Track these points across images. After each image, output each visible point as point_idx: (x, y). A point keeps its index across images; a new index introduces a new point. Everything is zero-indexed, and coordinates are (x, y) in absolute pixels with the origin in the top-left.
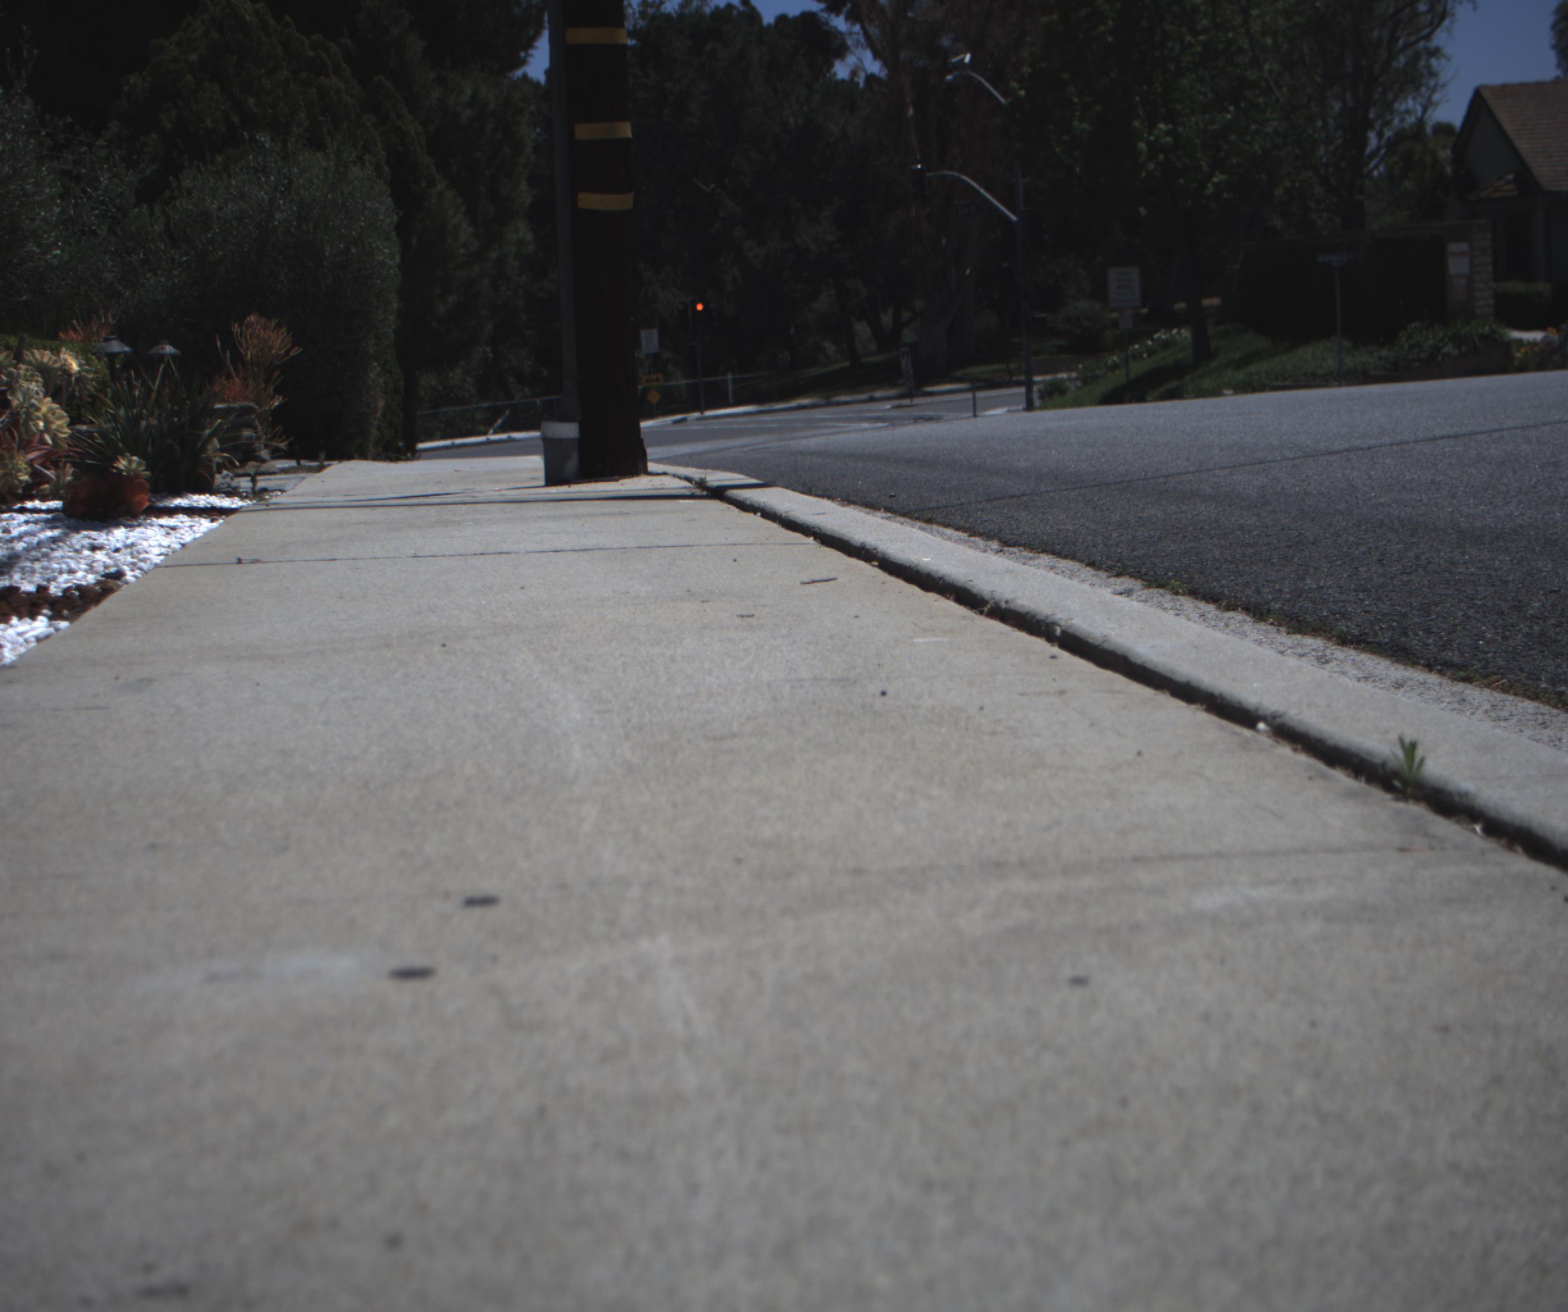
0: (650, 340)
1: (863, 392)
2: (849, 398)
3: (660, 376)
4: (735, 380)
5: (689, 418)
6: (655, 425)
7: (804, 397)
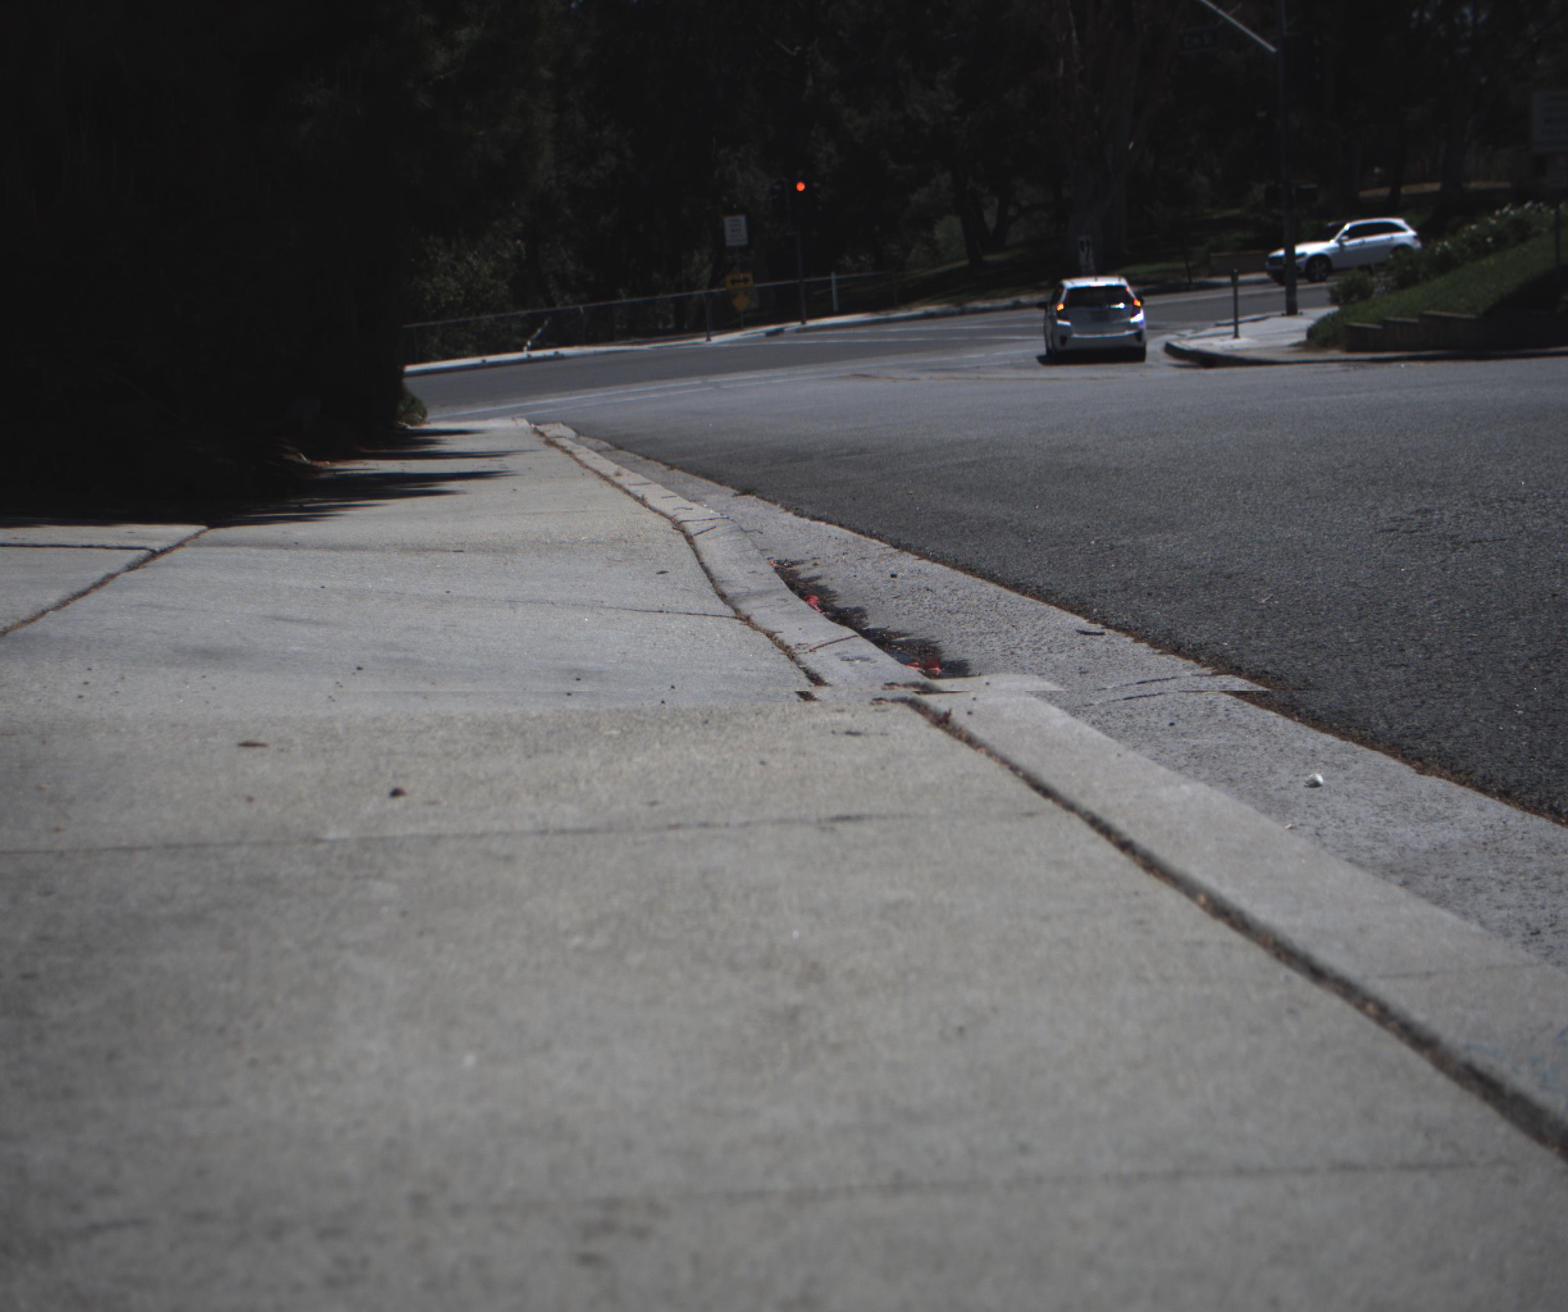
0: (735, 230)
1: (1003, 297)
2: (988, 305)
3: (749, 276)
4: (839, 282)
5: (786, 330)
6: (742, 337)
7: (928, 303)
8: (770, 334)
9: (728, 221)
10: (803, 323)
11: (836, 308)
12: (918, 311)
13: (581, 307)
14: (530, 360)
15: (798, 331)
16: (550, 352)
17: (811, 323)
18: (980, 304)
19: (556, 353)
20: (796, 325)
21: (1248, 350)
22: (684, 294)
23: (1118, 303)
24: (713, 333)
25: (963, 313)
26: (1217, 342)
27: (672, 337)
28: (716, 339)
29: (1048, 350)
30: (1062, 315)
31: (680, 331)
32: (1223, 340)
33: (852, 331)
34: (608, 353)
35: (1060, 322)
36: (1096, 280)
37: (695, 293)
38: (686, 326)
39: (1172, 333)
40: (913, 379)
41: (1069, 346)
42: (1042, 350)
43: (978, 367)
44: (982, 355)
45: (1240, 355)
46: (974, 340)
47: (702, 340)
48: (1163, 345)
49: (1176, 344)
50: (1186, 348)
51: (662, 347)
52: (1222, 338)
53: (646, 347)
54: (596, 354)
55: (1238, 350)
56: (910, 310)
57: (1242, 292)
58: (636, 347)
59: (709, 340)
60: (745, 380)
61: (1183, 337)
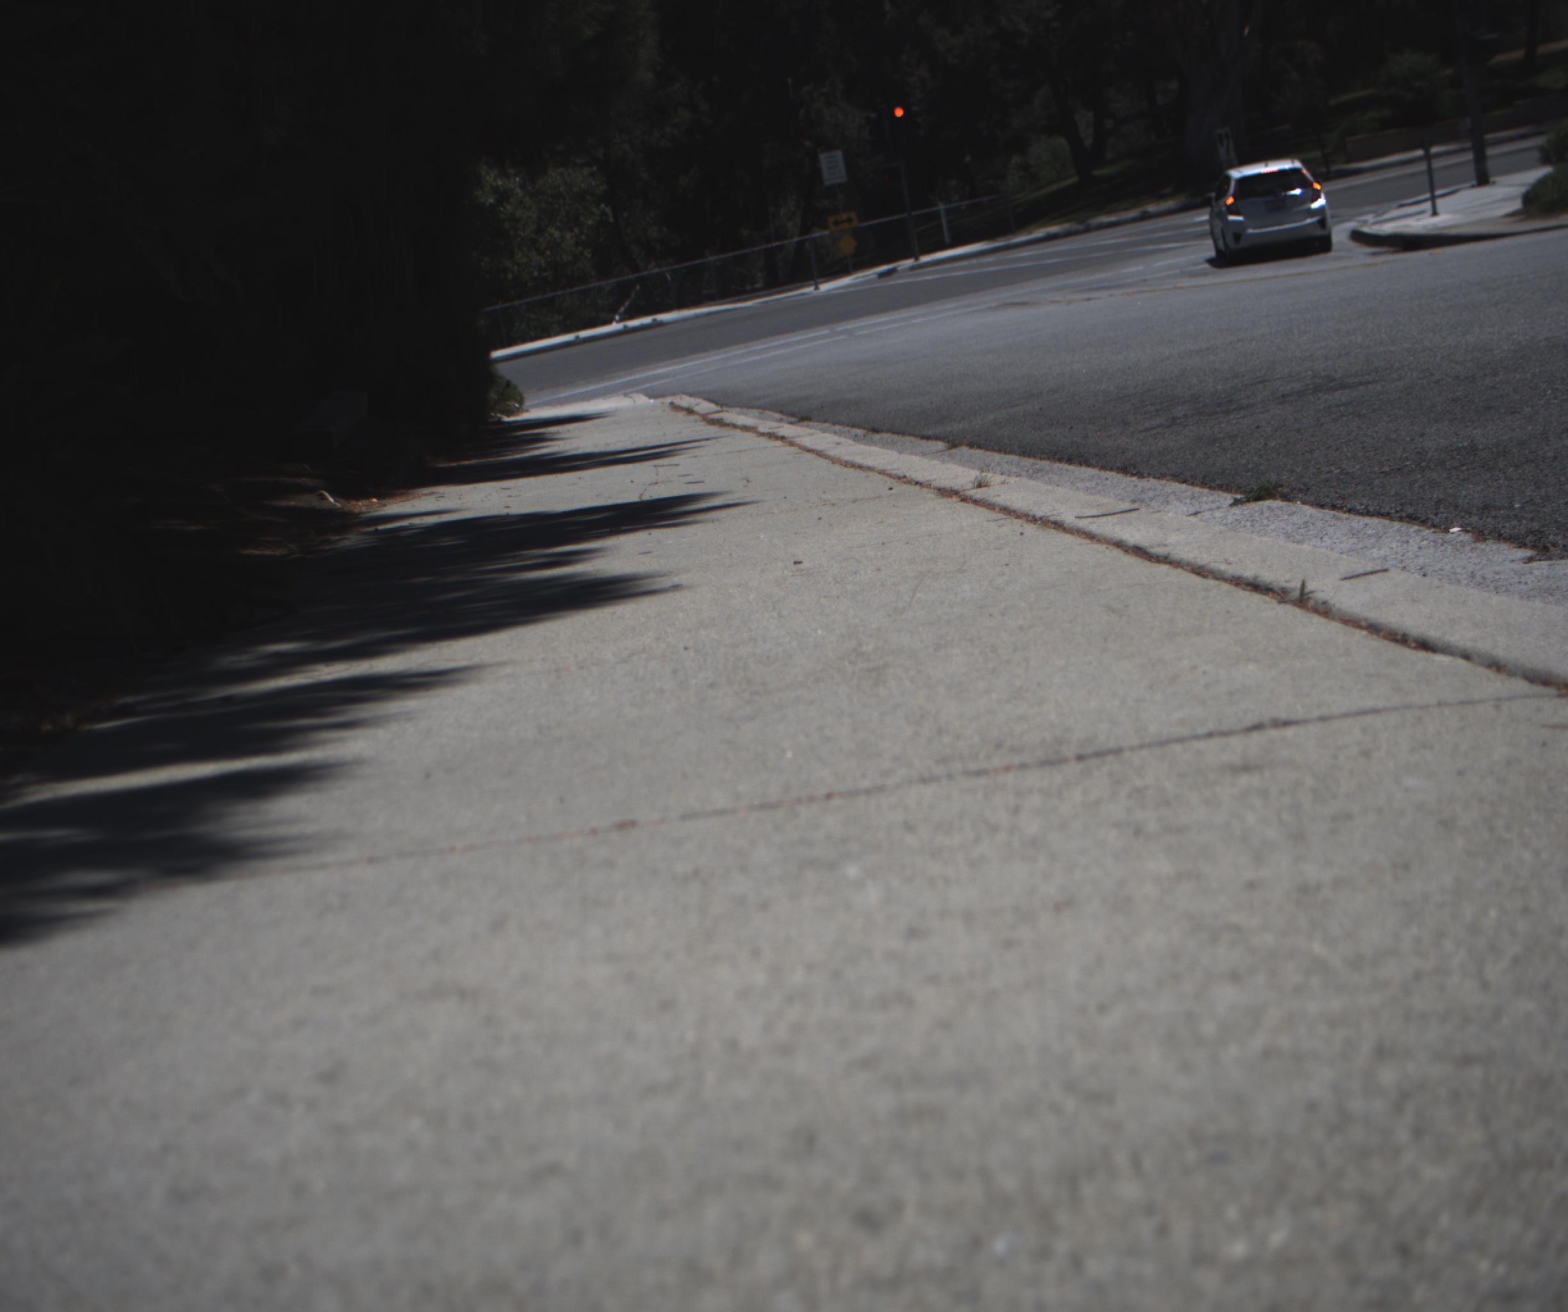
0: (833, 167)
2: (1111, 219)
3: (853, 215)
4: (947, 212)
5: (900, 268)
6: (851, 282)
7: (1047, 225)
8: (883, 275)
9: (823, 158)
10: (917, 259)
11: (949, 240)
12: (1037, 234)
13: (666, 270)
14: (627, 331)
15: (912, 268)
17: (925, 259)
19: (653, 320)
20: (910, 262)
21: (1450, 226)
22: (774, 244)
23: (1294, 189)
24: (819, 280)
25: (1090, 229)
26: (1415, 222)
28: (825, 287)
29: (1218, 251)
30: (1232, 210)
32: (1423, 219)
35: (1232, 218)
36: (1267, 165)
37: (783, 242)
41: (1244, 243)
42: (1212, 253)
43: (1144, 280)
44: (1141, 268)
45: (1444, 233)
46: (1124, 254)
47: (810, 290)
48: (1350, 232)
49: (1364, 229)
50: (1381, 233)
51: (767, 302)
52: (1420, 216)
53: (749, 304)
54: (698, 316)
55: (1440, 228)
56: (1028, 233)
58: (740, 305)
59: (817, 288)
61: (1368, 222)
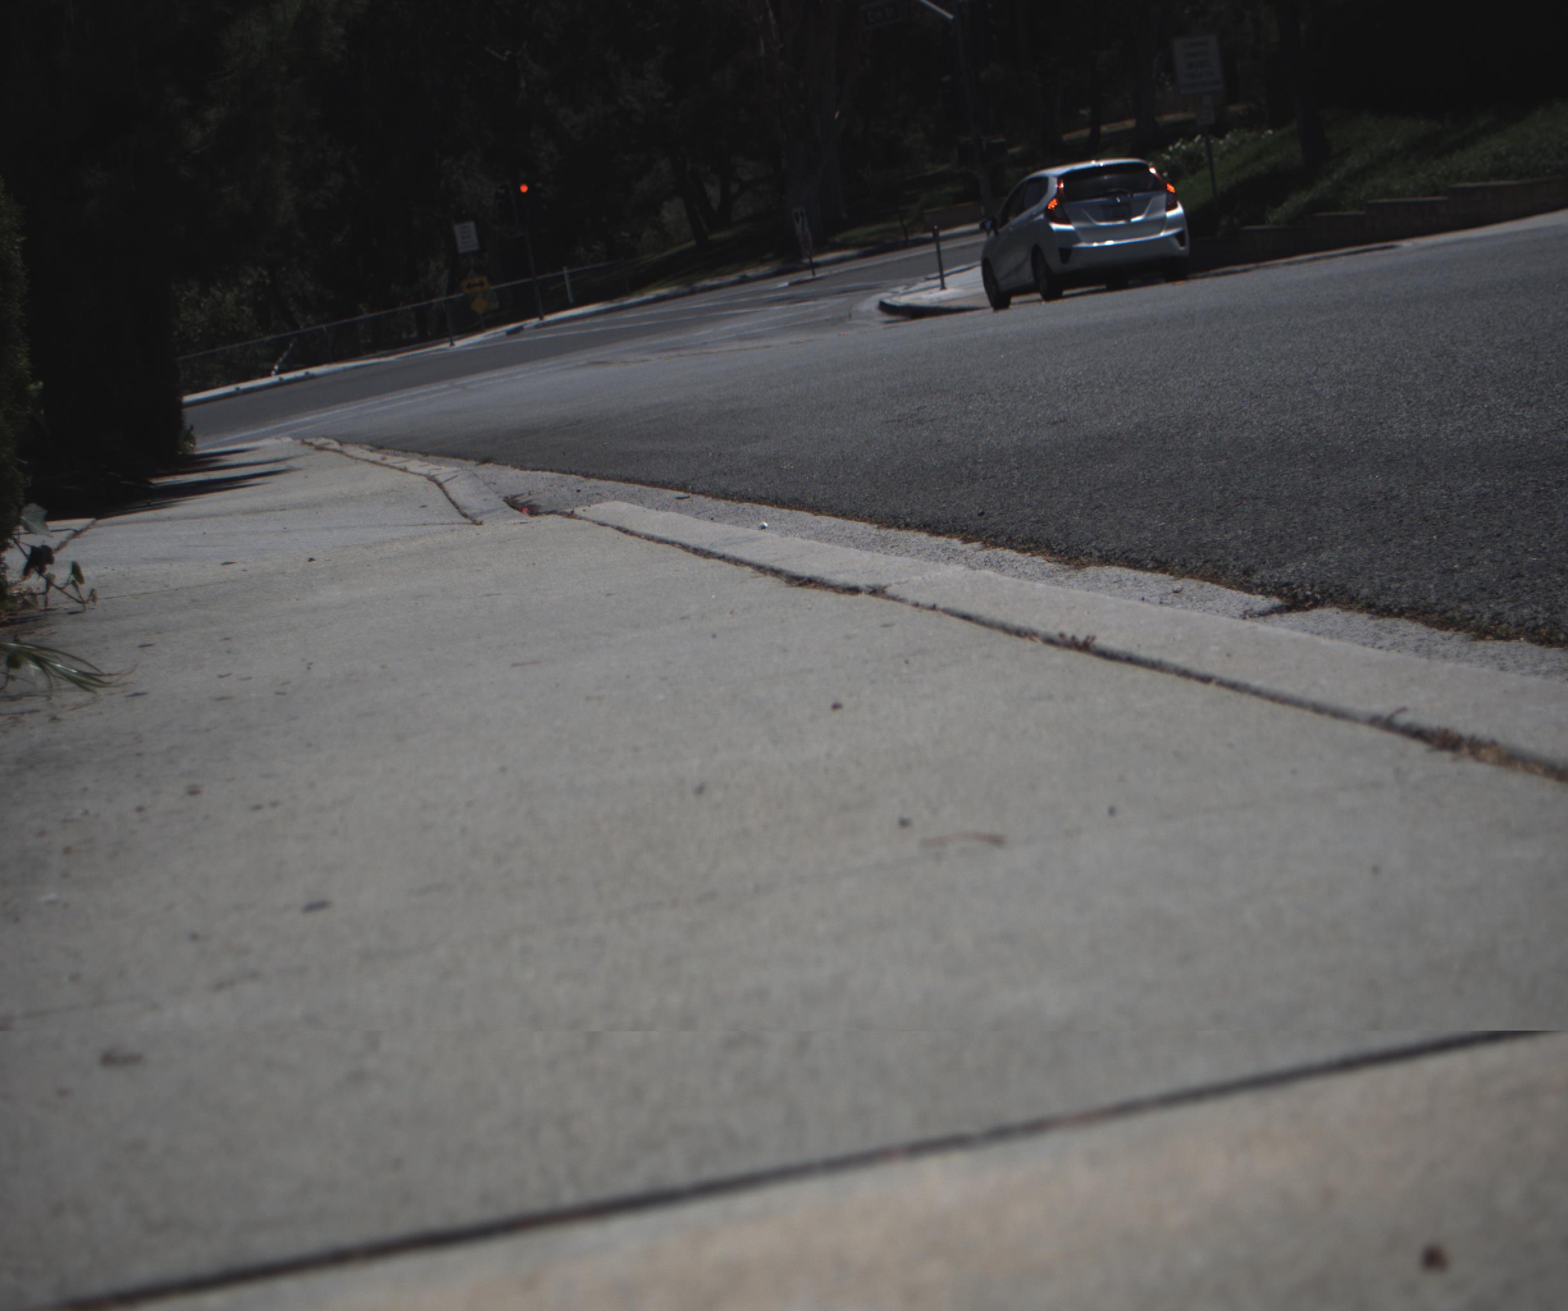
0: (466, 237)
1: (729, 274)
2: (715, 282)
3: (484, 279)
4: (571, 275)
5: (525, 327)
6: (484, 339)
7: (660, 286)
8: (510, 333)
9: (457, 229)
10: (541, 318)
11: (571, 301)
12: (650, 295)
13: (324, 326)
14: (282, 383)
15: (537, 327)
16: (300, 373)
17: (549, 318)
18: (708, 282)
19: (307, 373)
20: (535, 321)
21: (953, 299)
22: (425, 303)
24: (456, 337)
25: (693, 292)
26: (926, 295)
27: (416, 346)
28: (460, 344)
31: (425, 338)
32: (931, 293)
33: (588, 321)
34: (356, 368)
37: (434, 301)
38: (429, 333)
39: (885, 291)
40: (642, 361)
43: (706, 343)
44: (710, 331)
45: (946, 305)
46: (702, 318)
47: (446, 346)
48: (877, 304)
49: (888, 301)
50: (898, 304)
51: (408, 357)
52: (930, 291)
53: (392, 358)
54: (345, 370)
55: (944, 301)
56: (642, 295)
57: (944, 246)
58: (383, 360)
59: (452, 345)
60: (489, 379)
61: (896, 294)
